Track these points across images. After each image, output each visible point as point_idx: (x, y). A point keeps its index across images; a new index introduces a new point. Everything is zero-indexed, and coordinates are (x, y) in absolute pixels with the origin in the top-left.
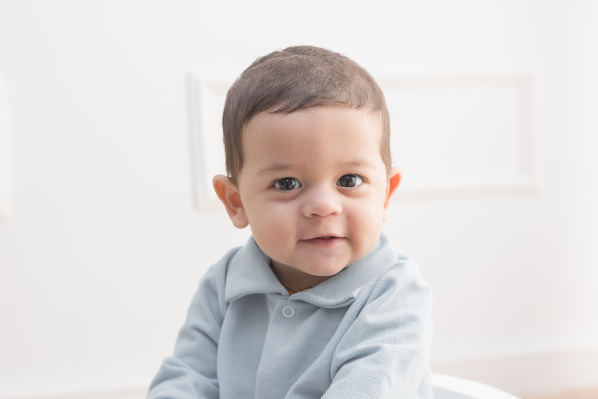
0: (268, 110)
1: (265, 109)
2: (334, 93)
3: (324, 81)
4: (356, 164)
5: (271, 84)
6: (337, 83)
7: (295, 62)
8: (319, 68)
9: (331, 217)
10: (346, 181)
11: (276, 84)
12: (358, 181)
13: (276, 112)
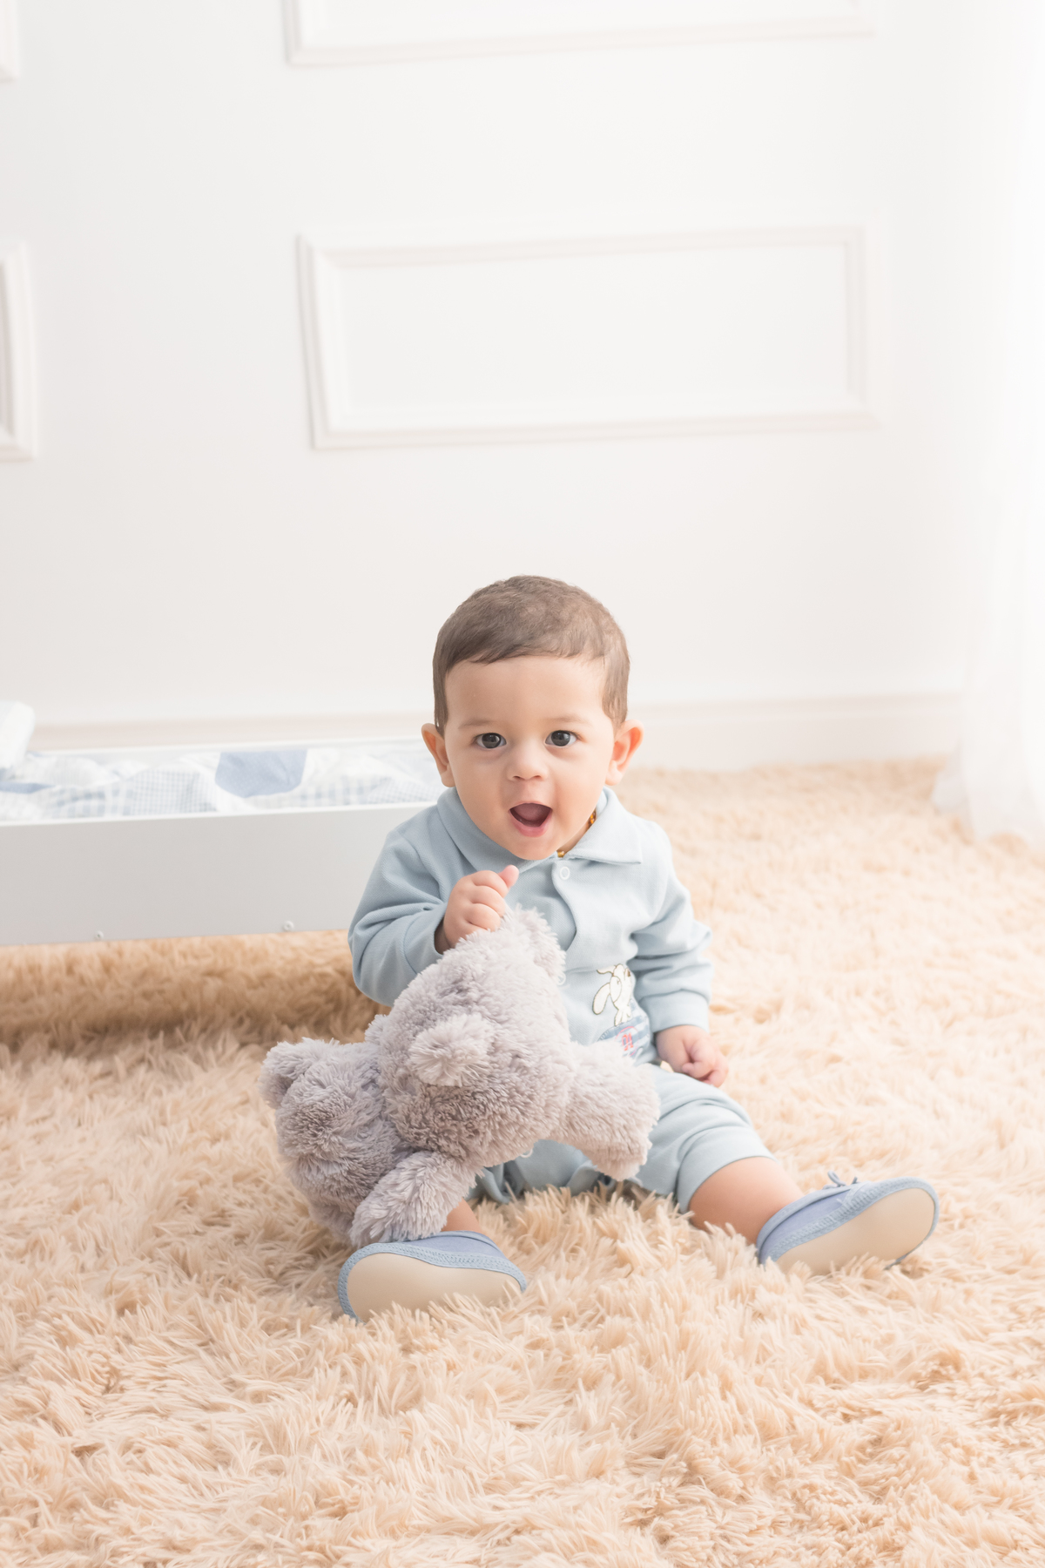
0: (469, 659)
1: (466, 658)
2: (544, 639)
3: (532, 626)
4: (565, 719)
5: (476, 628)
6: (549, 627)
7: (505, 603)
8: (531, 610)
9: (536, 782)
10: (559, 738)
11: (480, 628)
12: (572, 739)
13: (477, 662)
